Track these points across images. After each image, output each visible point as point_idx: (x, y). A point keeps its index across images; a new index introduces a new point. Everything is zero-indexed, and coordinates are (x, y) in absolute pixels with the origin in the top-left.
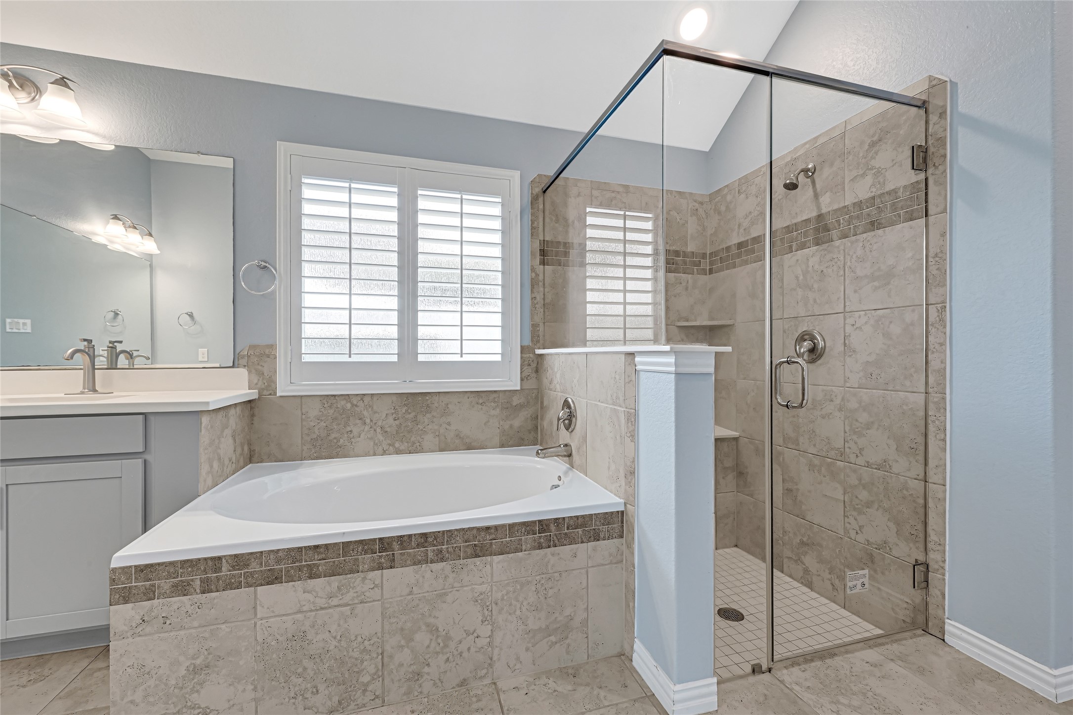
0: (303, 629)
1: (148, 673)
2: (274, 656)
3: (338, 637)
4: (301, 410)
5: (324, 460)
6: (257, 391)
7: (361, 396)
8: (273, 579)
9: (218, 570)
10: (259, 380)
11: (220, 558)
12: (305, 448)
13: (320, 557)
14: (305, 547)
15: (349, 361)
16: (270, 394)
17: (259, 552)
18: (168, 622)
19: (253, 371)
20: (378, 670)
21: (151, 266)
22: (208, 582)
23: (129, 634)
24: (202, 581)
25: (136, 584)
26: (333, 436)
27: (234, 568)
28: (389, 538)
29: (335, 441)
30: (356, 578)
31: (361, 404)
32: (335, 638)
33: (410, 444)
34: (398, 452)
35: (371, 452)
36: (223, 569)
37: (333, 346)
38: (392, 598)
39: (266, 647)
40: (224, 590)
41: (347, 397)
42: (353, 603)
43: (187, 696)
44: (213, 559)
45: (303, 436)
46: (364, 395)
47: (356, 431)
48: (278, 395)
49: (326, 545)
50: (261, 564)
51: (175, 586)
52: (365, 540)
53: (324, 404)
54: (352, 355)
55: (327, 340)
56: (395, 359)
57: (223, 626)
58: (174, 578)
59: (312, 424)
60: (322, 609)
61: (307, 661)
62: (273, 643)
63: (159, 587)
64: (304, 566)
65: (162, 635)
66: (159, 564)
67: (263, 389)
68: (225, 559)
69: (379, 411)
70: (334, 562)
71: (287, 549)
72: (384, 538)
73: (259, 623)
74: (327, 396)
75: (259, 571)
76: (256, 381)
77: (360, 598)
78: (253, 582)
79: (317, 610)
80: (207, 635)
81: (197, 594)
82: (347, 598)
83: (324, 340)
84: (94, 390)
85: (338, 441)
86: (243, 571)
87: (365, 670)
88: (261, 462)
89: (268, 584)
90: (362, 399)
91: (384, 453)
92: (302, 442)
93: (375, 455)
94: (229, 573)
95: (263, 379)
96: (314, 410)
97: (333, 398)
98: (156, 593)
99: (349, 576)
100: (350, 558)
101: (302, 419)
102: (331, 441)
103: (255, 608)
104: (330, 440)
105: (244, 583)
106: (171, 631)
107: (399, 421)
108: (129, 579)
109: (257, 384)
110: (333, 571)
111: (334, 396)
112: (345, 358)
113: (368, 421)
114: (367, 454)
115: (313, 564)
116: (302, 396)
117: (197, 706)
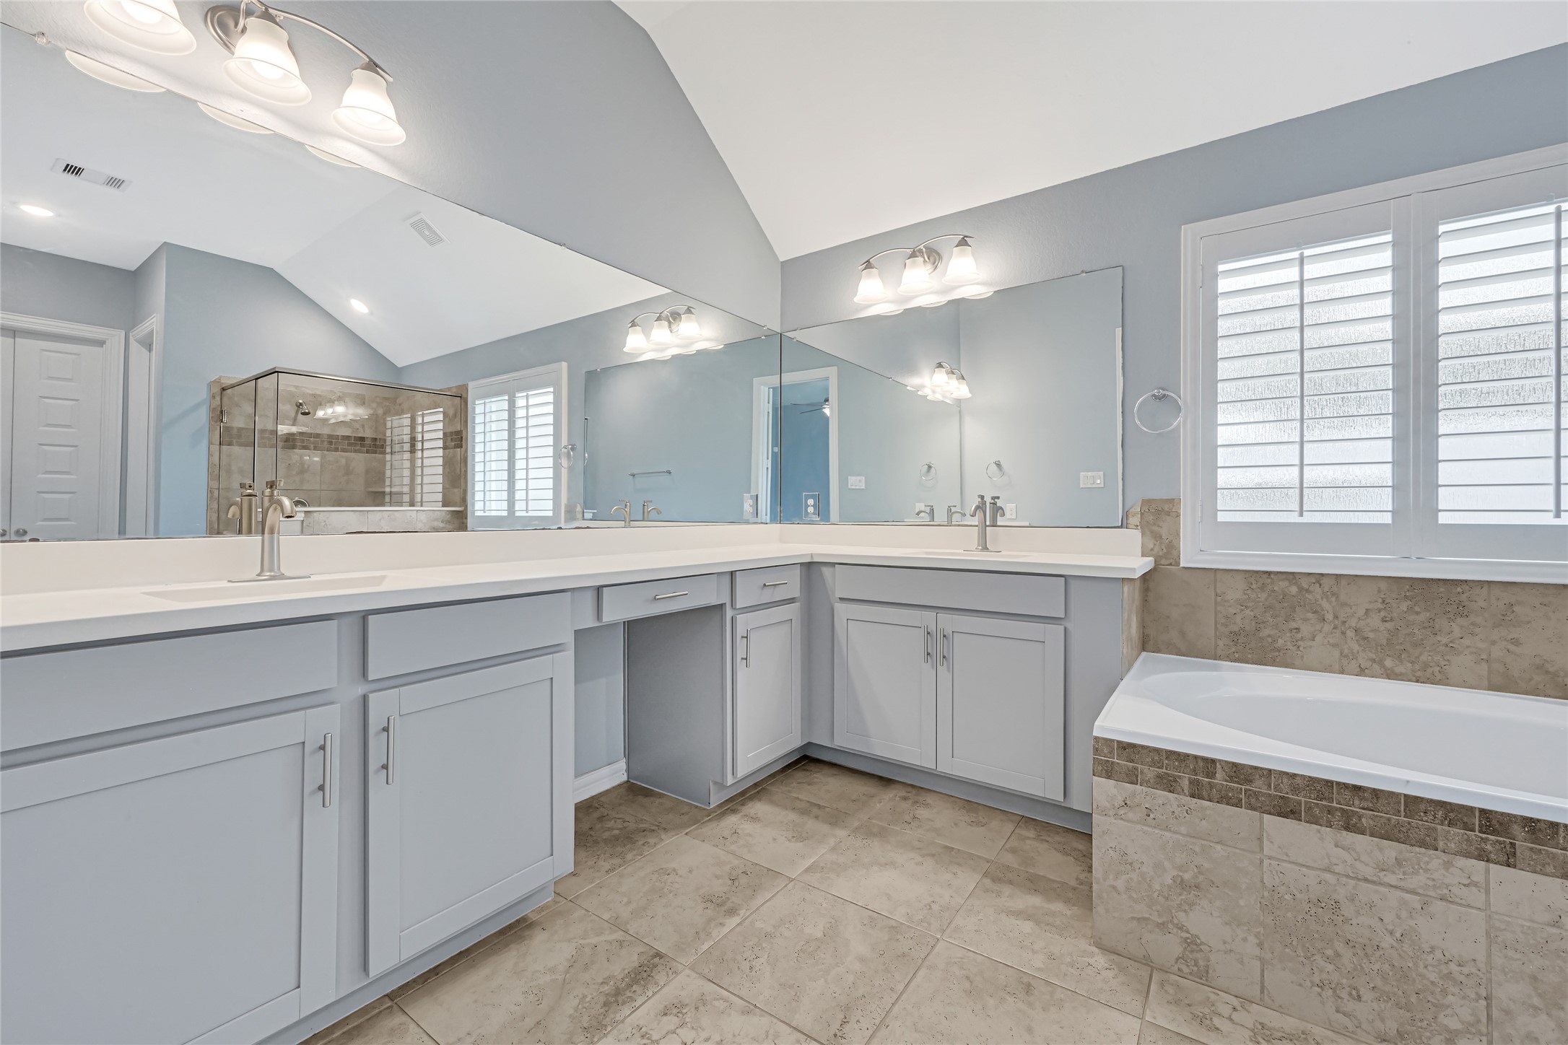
0: (1335, 896)
1: (1131, 864)
2: (1289, 915)
3: (1398, 935)
4: (1215, 589)
5: (1250, 665)
6: (1152, 558)
7: (1317, 576)
8: (1288, 811)
9: (1211, 775)
10: (1155, 545)
11: (1213, 761)
12: (1220, 643)
13: (1365, 804)
14: (1338, 783)
15: (1300, 521)
16: (1171, 564)
17: (1266, 769)
18: (1152, 816)
19: (1148, 533)
20: (1479, 1021)
21: (960, 412)
22: (1198, 785)
23: (1111, 813)
24: (1191, 782)
25: (1118, 761)
26: (1266, 632)
27: (1231, 779)
28: (1502, 814)
29: (1270, 640)
30: (1434, 860)
31: (1316, 588)
32: (1391, 933)
33: (1417, 667)
34: (1390, 675)
35: (1337, 667)
36: (1217, 775)
37: (1252, 500)
38: (1509, 916)
39: (1276, 898)
40: (1218, 802)
41: (1291, 576)
42: (1425, 893)
43: (1174, 911)
44: (1205, 760)
45: (1218, 626)
46: (1322, 575)
47: (1306, 630)
48: (1181, 566)
49: (1374, 790)
50: (1269, 786)
51: (1159, 777)
52: (1450, 804)
53: (1252, 584)
54: (1304, 513)
55: (1241, 491)
56: (1387, 519)
57: (1218, 847)
58: (1159, 768)
59: (1232, 610)
60: (1366, 880)
61: (1341, 944)
62: (1286, 897)
63: (1142, 772)
64: (1337, 809)
65: (1145, 828)
66: (1143, 747)
67: (1160, 557)
68: (1220, 764)
69: (1352, 604)
70: (1389, 820)
71: (1309, 777)
72: (1491, 811)
73: (1266, 862)
74: (1257, 572)
75: (1265, 794)
76: (1151, 546)
77: (1439, 892)
78: (1255, 804)
79: (1359, 880)
80: (1197, 849)
81: (1185, 795)
82: (1414, 882)
83: (1237, 490)
84: (985, 548)
85: (1275, 641)
86: (1243, 787)
87: (1450, 1009)
88: (1157, 652)
89: (1279, 815)
90: (1318, 582)
91: (1361, 672)
92: (1215, 633)
93: (1342, 672)
94: (1225, 783)
95: (1161, 543)
96: (1235, 592)
97: (1266, 576)
98: (1139, 778)
99: (1418, 849)
100: (1420, 822)
101: (1216, 603)
102: (1263, 639)
103: (1260, 839)
104: (1260, 638)
105: (1245, 802)
106: (1155, 827)
107: (1393, 623)
108: (1111, 752)
109: (1152, 550)
110: (1387, 831)
111: (1269, 573)
112: (1294, 518)
113: (1329, 617)
114: (1327, 669)
115: (1352, 811)
116: (1216, 570)
117: (1185, 928)
